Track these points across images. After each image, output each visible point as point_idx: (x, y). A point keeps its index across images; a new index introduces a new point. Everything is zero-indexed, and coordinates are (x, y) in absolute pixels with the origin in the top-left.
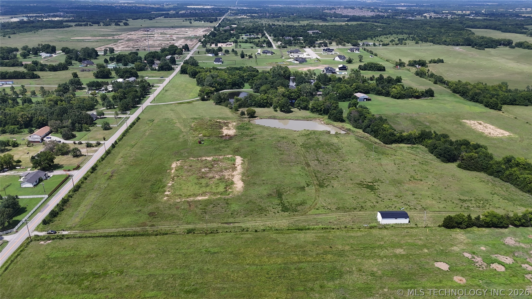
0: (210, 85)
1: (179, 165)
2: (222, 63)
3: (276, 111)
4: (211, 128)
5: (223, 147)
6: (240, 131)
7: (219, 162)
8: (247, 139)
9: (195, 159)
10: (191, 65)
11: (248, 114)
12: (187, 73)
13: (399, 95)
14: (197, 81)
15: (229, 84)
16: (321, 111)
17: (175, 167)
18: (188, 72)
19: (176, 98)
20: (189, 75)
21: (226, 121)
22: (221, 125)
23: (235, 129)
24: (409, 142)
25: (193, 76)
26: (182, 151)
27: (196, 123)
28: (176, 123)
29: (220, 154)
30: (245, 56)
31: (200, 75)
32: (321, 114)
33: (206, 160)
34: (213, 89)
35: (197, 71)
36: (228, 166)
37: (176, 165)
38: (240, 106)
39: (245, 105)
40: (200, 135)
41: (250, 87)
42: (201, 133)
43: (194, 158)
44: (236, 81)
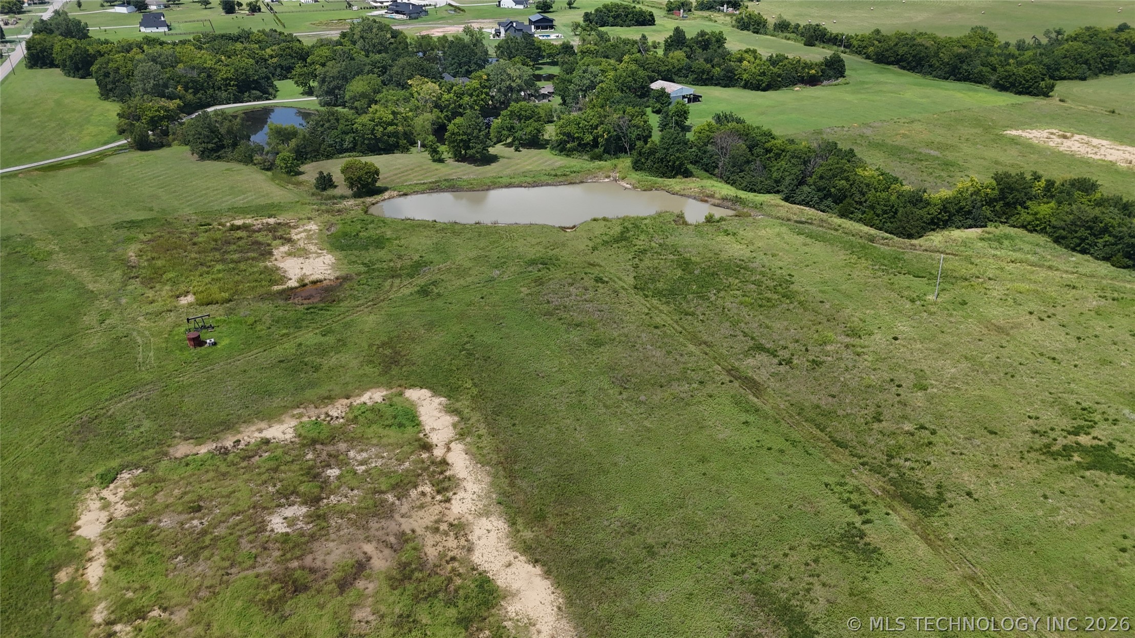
0: (160, 91)
1: (121, 510)
2: (170, 29)
3: (441, 161)
4: (223, 261)
5: (323, 351)
6: (353, 258)
7: (342, 446)
8: (407, 291)
9: (203, 450)
10: (61, 34)
11: (351, 183)
12: (52, 65)
13: (766, 80)
14: (99, 84)
15: (226, 85)
16: (595, 144)
17: (105, 537)
18: (58, 59)
19: (29, 151)
20: (63, 70)
21: (272, 221)
22: (260, 237)
23: (330, 252)
24: (970, 222)
25: (77, 69)
26: (115, 408)
27: (142, 242)
28: (50, 253)
29: (323, 391)
30: (236, 7)
31: (107, 63)
32: (599, 158)
33: (267, 442)
34: (173, 105)
35: (91, 51)
36: (401, 461)
37: (104, 516)
38: (302, 155)
39: (317, 151)
40: (184, 301)
41: (301, 89)
42: (183, 288)
43: (199, 441)
44: (251, 72)
